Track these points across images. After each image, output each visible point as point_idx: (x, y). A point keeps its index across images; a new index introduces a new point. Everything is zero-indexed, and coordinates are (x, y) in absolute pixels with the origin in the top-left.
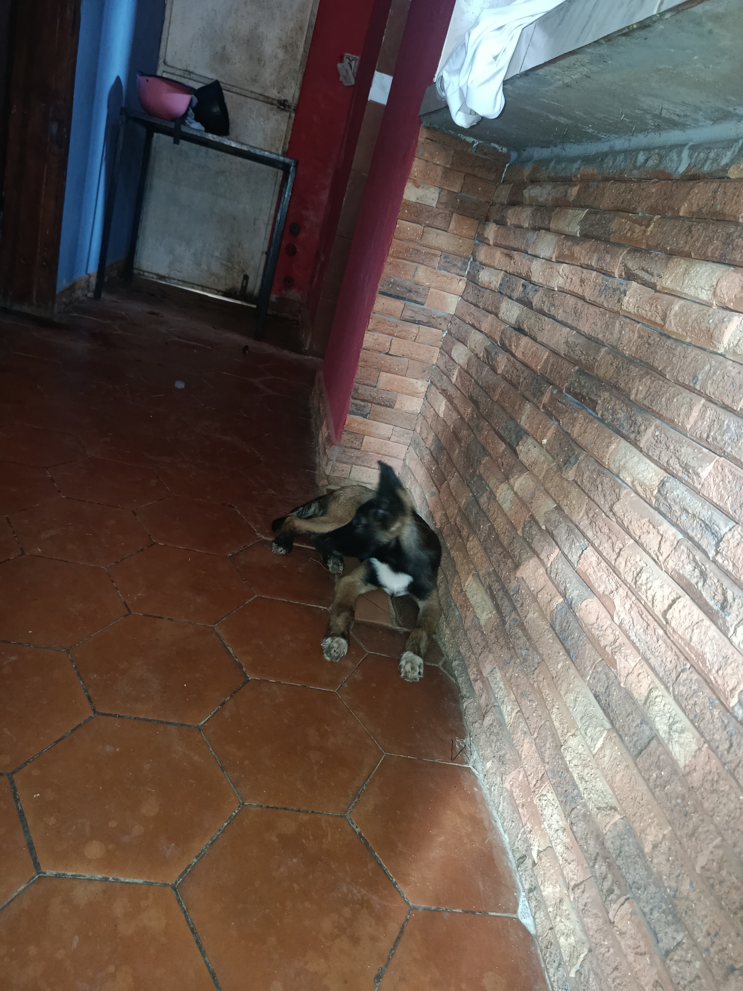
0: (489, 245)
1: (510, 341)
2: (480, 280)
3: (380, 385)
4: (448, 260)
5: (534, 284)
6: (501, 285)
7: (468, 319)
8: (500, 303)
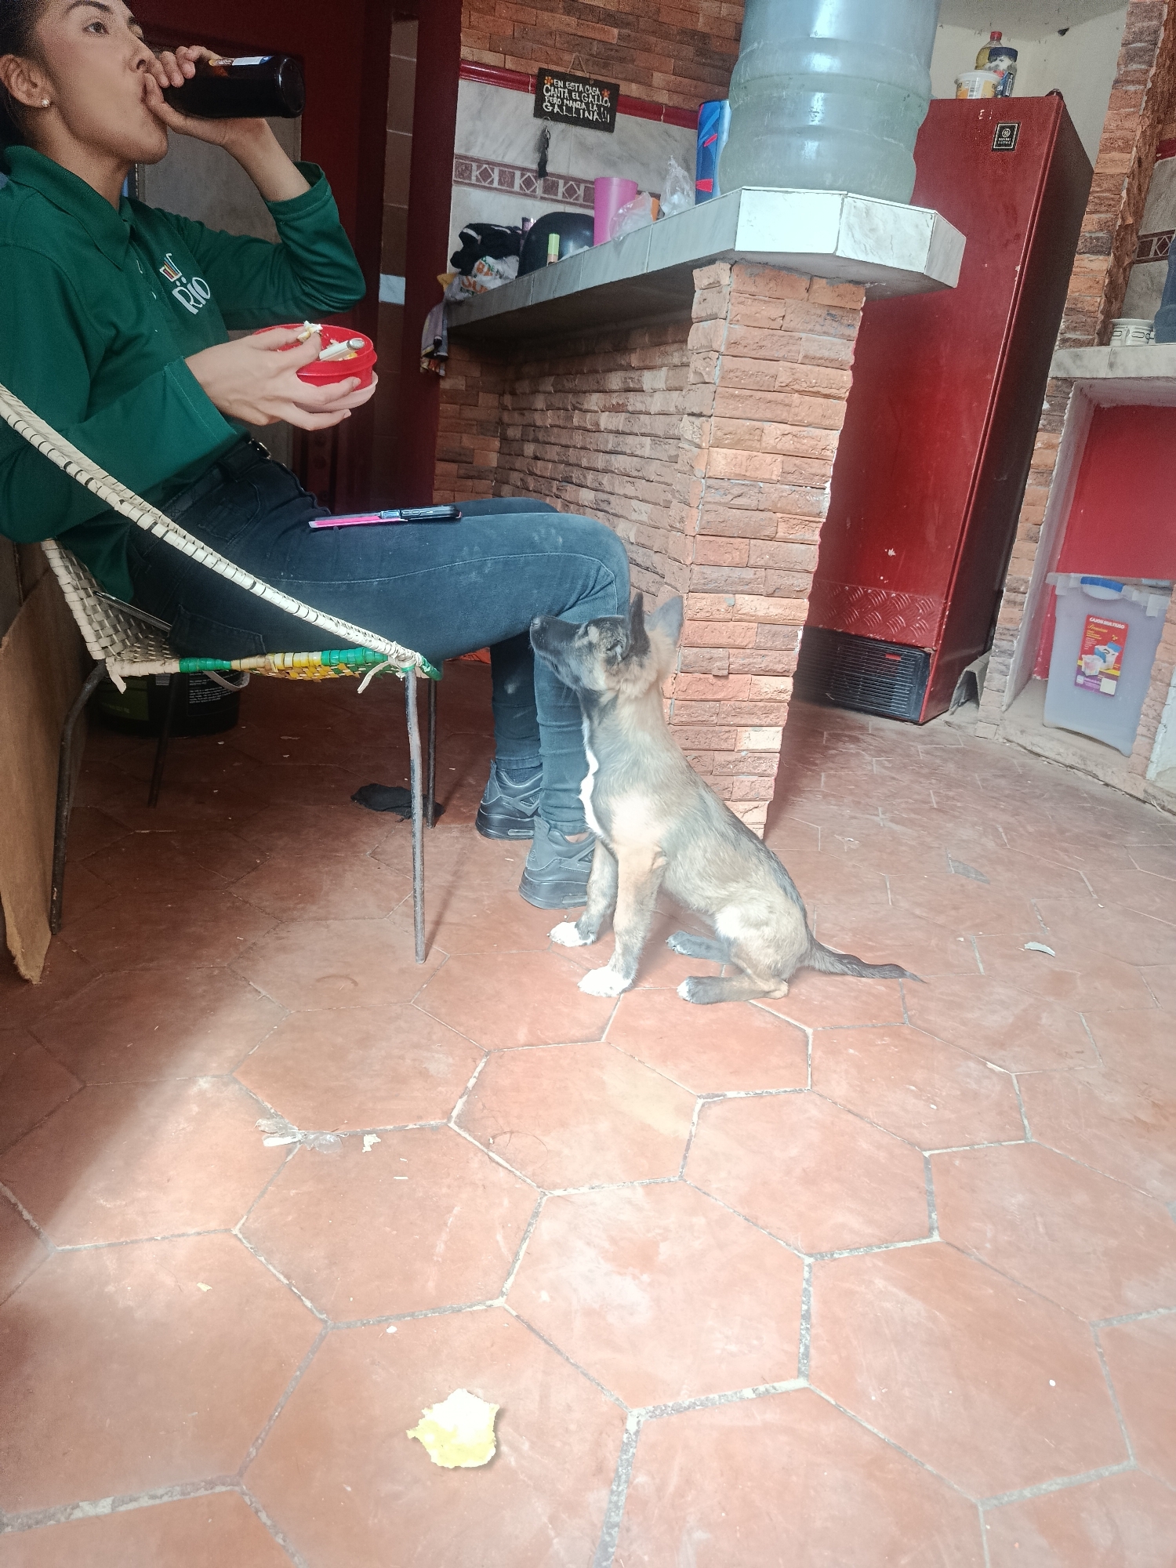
0: (509, 410)
2: (508, 436)
4: (483, 427)
5: (538, 427)
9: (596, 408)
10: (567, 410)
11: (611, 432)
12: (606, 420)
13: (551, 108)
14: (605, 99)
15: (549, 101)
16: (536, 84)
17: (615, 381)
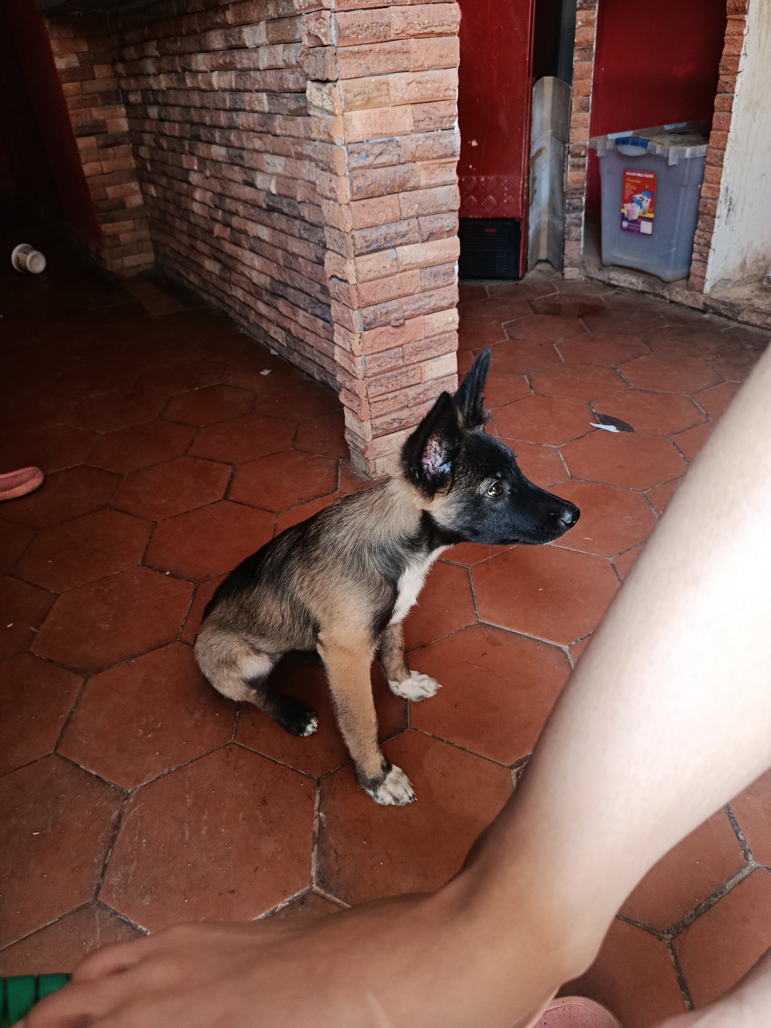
1: (161, 128)
2: (131, 102)
3: (110, 196)
4: (107, 97)
5: (156, 91)
6: (143, 99)
7: (137, 129)
9: (204, 68)
10: (177, 72)
11: (225, 90)
12: (216, 79)
17: (216, 40)
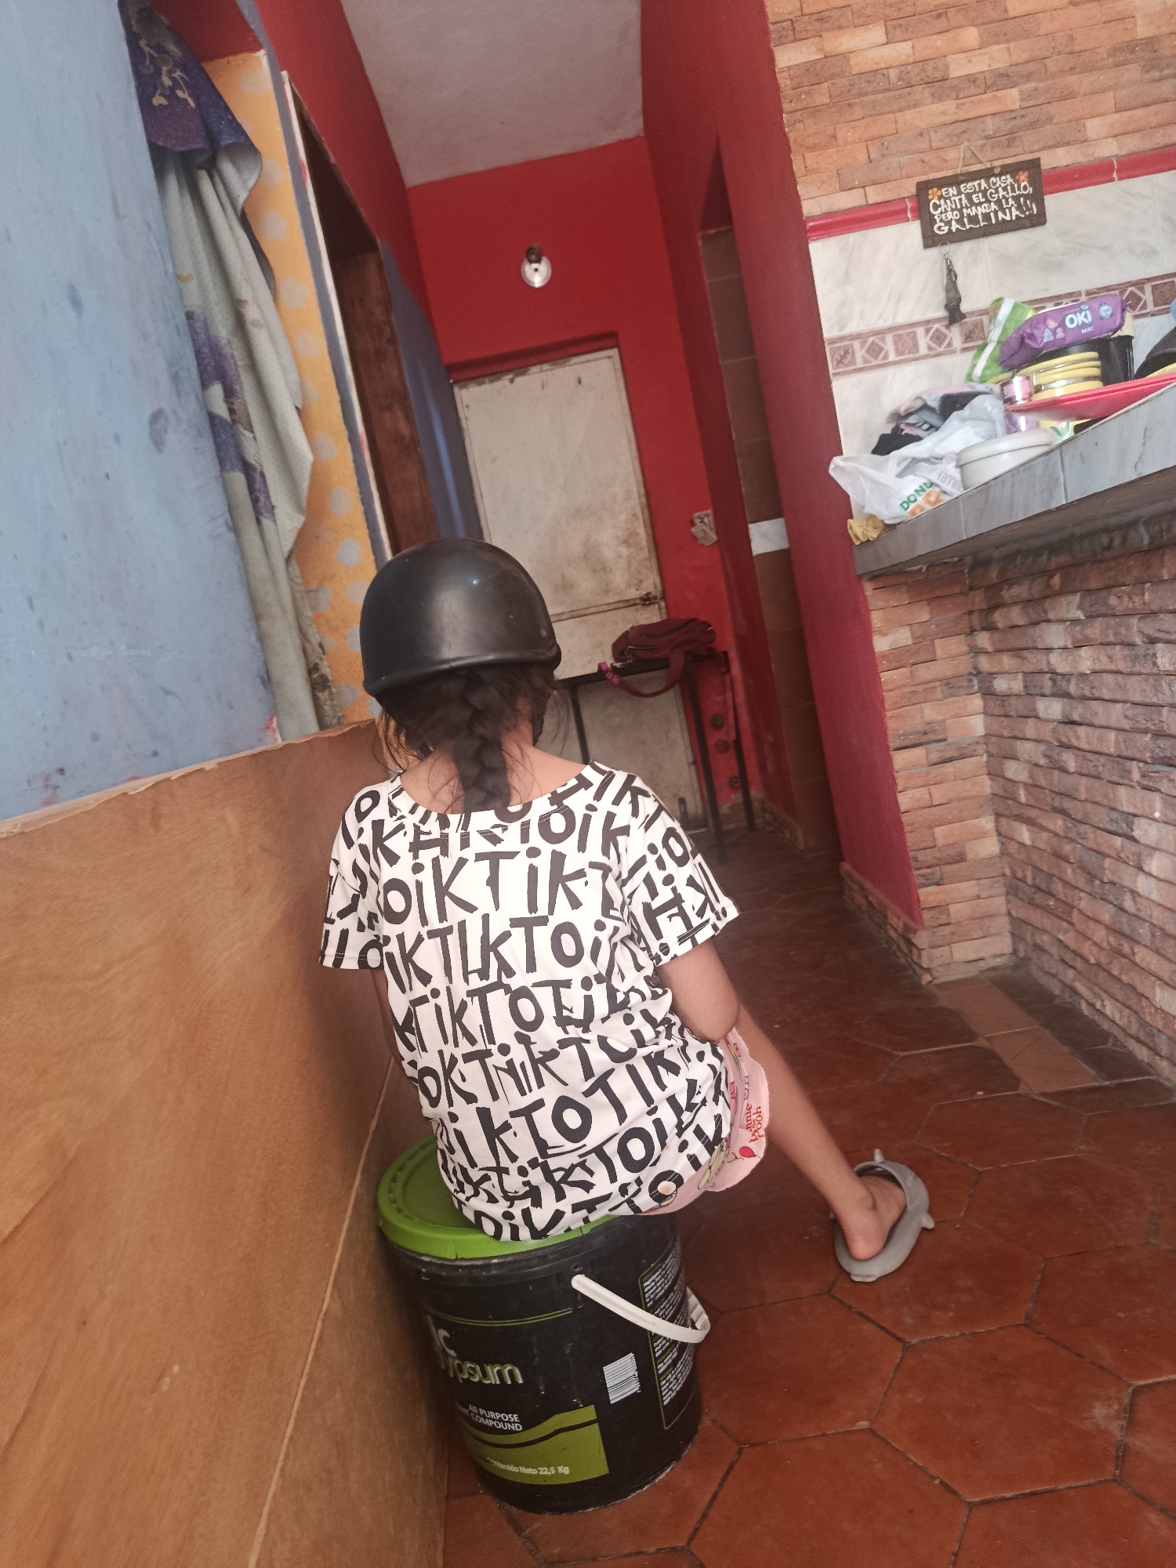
0: (989, 653)
1: (1067, 737)
2: (998, 690)
3: (940, 842)
4: (951, 685)
6: (1025, 687)
7: (1006, 734)
8: (1034, 704)
13: (946, 229)
14: (1022, 185)
15: (941, 221)
16: (920, 207)
